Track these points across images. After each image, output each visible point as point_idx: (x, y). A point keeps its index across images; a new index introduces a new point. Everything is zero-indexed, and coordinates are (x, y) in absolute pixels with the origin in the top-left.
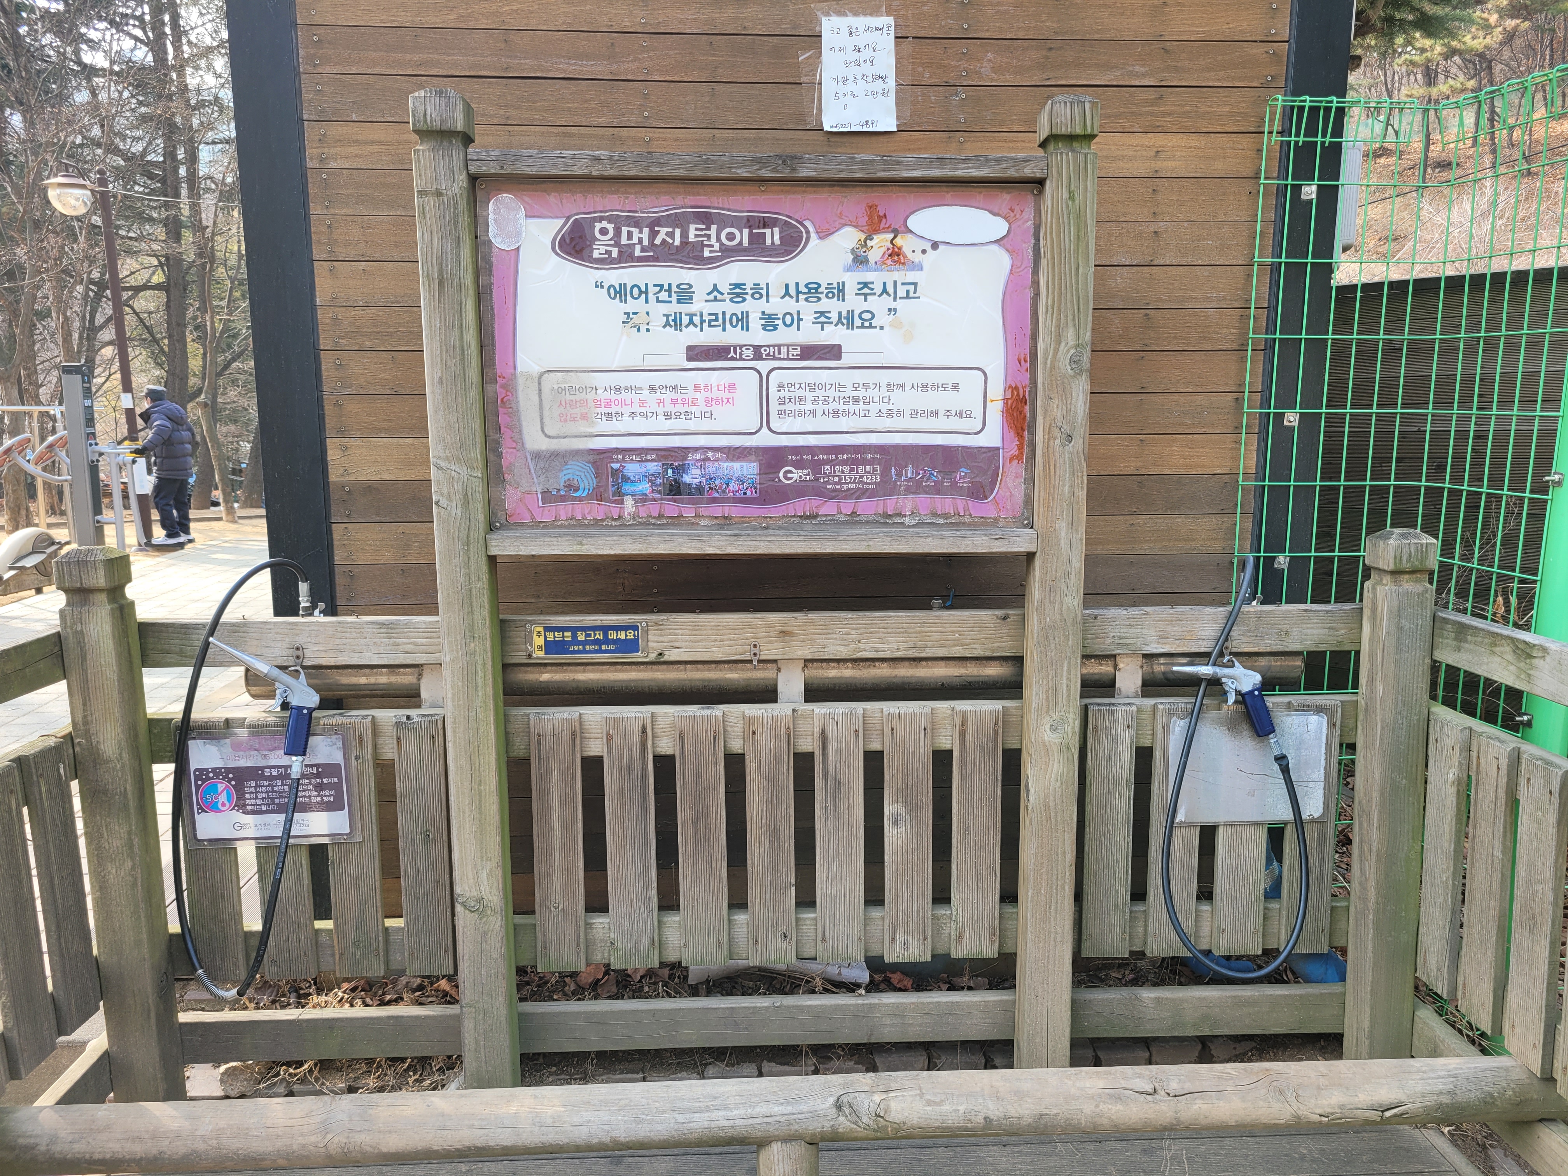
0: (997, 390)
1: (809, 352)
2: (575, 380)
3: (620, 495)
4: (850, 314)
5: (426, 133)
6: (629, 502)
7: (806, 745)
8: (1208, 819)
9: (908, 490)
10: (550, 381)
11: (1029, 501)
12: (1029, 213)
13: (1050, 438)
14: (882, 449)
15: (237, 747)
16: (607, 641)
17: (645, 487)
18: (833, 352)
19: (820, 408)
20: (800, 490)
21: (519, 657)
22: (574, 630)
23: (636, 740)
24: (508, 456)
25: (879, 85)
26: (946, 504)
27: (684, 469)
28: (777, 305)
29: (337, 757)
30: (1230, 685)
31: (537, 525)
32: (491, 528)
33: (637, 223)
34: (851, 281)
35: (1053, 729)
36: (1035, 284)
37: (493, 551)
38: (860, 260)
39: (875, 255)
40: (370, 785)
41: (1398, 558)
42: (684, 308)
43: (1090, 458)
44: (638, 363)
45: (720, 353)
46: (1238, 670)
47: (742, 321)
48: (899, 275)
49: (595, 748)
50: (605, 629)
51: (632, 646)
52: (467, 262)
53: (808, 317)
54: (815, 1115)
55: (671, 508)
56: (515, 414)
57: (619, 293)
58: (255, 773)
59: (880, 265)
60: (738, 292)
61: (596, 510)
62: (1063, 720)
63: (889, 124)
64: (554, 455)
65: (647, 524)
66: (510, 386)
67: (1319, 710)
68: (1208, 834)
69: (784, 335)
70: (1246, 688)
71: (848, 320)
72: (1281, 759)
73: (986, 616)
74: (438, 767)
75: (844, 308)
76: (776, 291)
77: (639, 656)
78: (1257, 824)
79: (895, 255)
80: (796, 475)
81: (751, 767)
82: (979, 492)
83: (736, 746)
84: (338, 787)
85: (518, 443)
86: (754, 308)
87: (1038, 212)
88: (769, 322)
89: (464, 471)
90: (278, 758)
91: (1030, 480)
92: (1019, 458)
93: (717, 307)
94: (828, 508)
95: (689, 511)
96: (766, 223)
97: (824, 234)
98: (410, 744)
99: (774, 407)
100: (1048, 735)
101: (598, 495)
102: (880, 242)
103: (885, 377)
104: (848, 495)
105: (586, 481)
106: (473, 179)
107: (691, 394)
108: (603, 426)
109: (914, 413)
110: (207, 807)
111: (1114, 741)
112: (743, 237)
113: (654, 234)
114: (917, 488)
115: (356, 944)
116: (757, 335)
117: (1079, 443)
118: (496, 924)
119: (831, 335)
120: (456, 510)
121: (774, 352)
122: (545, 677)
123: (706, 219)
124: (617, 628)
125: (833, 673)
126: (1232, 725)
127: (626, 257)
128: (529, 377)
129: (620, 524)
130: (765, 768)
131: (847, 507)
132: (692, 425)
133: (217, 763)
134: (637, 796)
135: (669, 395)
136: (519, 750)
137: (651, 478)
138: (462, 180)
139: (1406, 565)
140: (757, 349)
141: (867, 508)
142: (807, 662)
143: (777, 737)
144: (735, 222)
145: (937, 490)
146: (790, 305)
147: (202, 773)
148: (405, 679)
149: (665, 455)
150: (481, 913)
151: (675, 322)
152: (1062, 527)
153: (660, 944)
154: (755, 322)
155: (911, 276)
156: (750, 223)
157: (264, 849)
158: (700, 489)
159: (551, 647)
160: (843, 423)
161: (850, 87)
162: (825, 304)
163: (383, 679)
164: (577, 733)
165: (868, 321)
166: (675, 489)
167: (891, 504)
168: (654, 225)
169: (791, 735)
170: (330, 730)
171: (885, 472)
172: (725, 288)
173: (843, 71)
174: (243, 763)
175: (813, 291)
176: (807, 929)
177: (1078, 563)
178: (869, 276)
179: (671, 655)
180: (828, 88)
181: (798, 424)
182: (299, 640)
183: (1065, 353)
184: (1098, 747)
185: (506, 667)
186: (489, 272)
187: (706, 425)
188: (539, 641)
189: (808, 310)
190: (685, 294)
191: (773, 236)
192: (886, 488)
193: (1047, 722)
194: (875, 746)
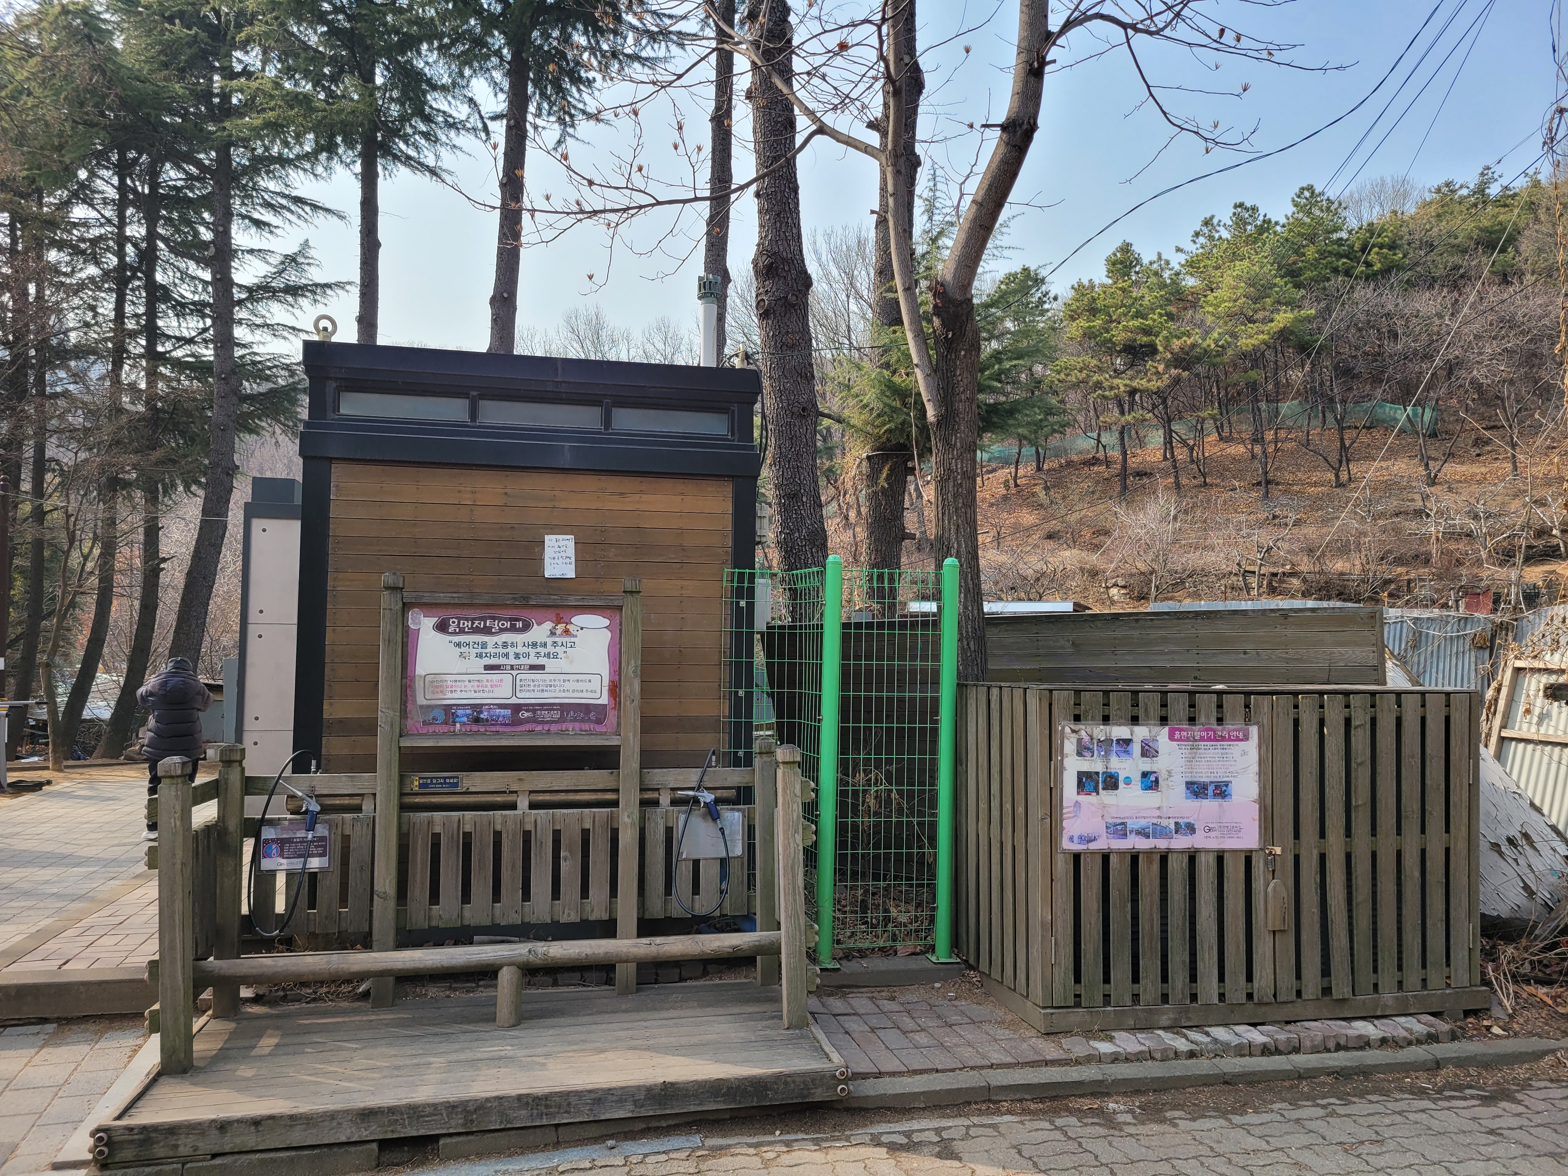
0: (606, 682)
1: (533, 667)
2: (438, 678)
3: (454, 722)
4: (549, 654)
5: (387, 588)
6: (458, 725)
7: (528, 827)
8: (696, 857)
9: (571, 721)
10: (428, 678)
11: (619, 724)
12: (618, 617)
13: (626, 701)
14: (561, 705)
15: (283, 829)
16: (445, 783)
17: (465, 719)
18: (542, 667)
19: (536, 689)
20: (528, 721)
21: (407, 790)
22: (432, 778)
23: (456, 825)
24: (410, 707)
25: (568, 560)
26: (586, 726)
27: (481, 712)
28: (520, 650)
29: (326, 833)
30: (702, 800)
31: (420, 735)
32: (401, 736)
33: (467, 619)
34: (549, 641)
35: (628, 817)
36: (620, 643)
37: (402, 745)
38: (553, 633)
39: (558, 632)
40: (339, 845)
41: (760, 748)
42: (484, 651)
43: (641, 708)
44: (464, 671)
45: (497, 667)
46: (706, 793)
47: (507, 655)
48: (568, 639)
49: (438, 829)
50: (445, 778)
51: (456, 785)
52: (400, 634)
53: (532, 655)
54: (521, 955)
55: (475, 728)
56: (414, 691)
57: (458, 645)
58: (289, 841)
59: (561, 635)
60: (505, 645)
61: (445, 729)
62: (632, 813)
63: (572, 574)
64: (428, 706)
65: (465, 734)
66: (413, 679)
67: (738, 810)
68: (696, 863)
69: (523, 661)
70: (708, 801)
71: (548, 656)
72: (721, 829)
73: (605, 772)
74: (369, 838)
75: (546, 651)
76: (520, 645)
77: (459, 790)
78: (716, 859)
79: (567, 632)
80: (526, 714)
81: (504, 836)
82: (599, 722)
83: (498, 828)
84: (325, 847)
85: (415, 701)
86: (511, 651)
87: (621, 617)
88: (517, 656)
89: (391, 713)
90: (301, 834)
91: (619, 717)
92: (615, 708)
93: (497, 651)
94: (539, 728)
95: (482, 729)
96: (517, 620)
97: (539, 624)
98: (358, 828)
99: (518, 688)
100: (626, 819)
101: (446, 723)
102: (561, 628)
103: (562, 677)
104: (547, 722)
105: (441, 717)
106: (404, 604)
107: (485, 683)
108: (449, 695)
109: (574, 691)
110: (267, 855)
111: (657, 823)
112: (508, 625)
113: (473, 623)
114: (574, 720)
115: (326, 918)
116: (512, 661)
117: (636, 703)
118: (392, 903)
119: (541, 661)
120: (387, 728)
121: (519, 667)
122: (417, 800)
123: (494, 618)
124: (450, 778)
125: (541, 797)
126: (704, 817)
127: (462, 631)
128: (420, 676)
129: (454, 734)
130: (510, 837)
131: (546, 727)
132: (485, 695)
133: (274, 837)
134: (455, 849)
135: (476, 683)
136: (405, 829)
137: (467, 716)
138: (400, 604)
139: (763, 750)
140: (512, 666)
141: (554, 728)
142: (531, 792)
143: (516, 824)
144: (506, 620)
145: (583, 721)
146: (525, 650)
147: (267, 841)
148: (356, 801)
149: (474, 707)
150: (385, 899)
151: (479, 656)
152: (631, 735)
153: (461, 916)
154: (512, 656)
155: (573, 639)
156: (511, 620)
157: (290, 875)
158: (487, 720)
159: (421, 786)
160: (545, 695)
161: (556, 561)
162: (539, 649)
163: (346, 801)
164: (430, 823)
165: (556, 657)
166: (477, 720)
167: (564, 726)
168: (473, 620)
169: (522, 823)
170: (326, 821)
171: (562, 714)
172: (500, 643)
173: (554, 555)
174: (284, 836)
175: (534, 645)
176: (526, 909)
177: (637, 750)
178: (556, 639)
179: (472, 789)
180: (547, 561)
181: (527, 695)
182: (314, 783)
183: (631, 668)
184: (650, 827)
185: (402, 795)
186: (407, 637)
187: (491, 695)
188: (416, 783)
189: (532, 651)
190: (484, 645)
191: (519, 624)
192: (562, 720)
193: (626, 814)
194: (558, 828)
